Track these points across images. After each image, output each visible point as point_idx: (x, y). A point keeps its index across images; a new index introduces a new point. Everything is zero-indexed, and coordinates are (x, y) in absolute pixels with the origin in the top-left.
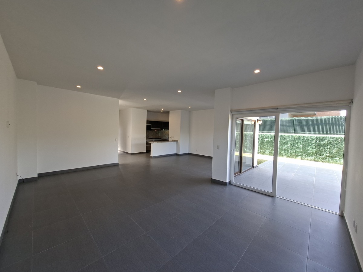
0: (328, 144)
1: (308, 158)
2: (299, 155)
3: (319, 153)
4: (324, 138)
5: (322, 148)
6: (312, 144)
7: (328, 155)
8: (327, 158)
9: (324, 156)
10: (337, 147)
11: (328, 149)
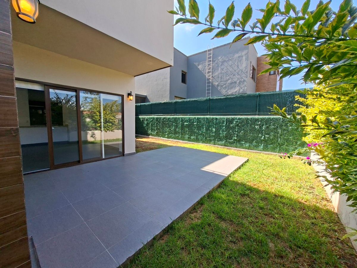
0: (236, 126)
1: (220, 143)
2: (213, 140)
3: (229, 137)
4: (233, 119)
5: (231, 131)
6: (223, 126)
7: (236, 138)
8: (235, 143)
9: (232, 140)
10: (244, 130)
11: (236, 131)
